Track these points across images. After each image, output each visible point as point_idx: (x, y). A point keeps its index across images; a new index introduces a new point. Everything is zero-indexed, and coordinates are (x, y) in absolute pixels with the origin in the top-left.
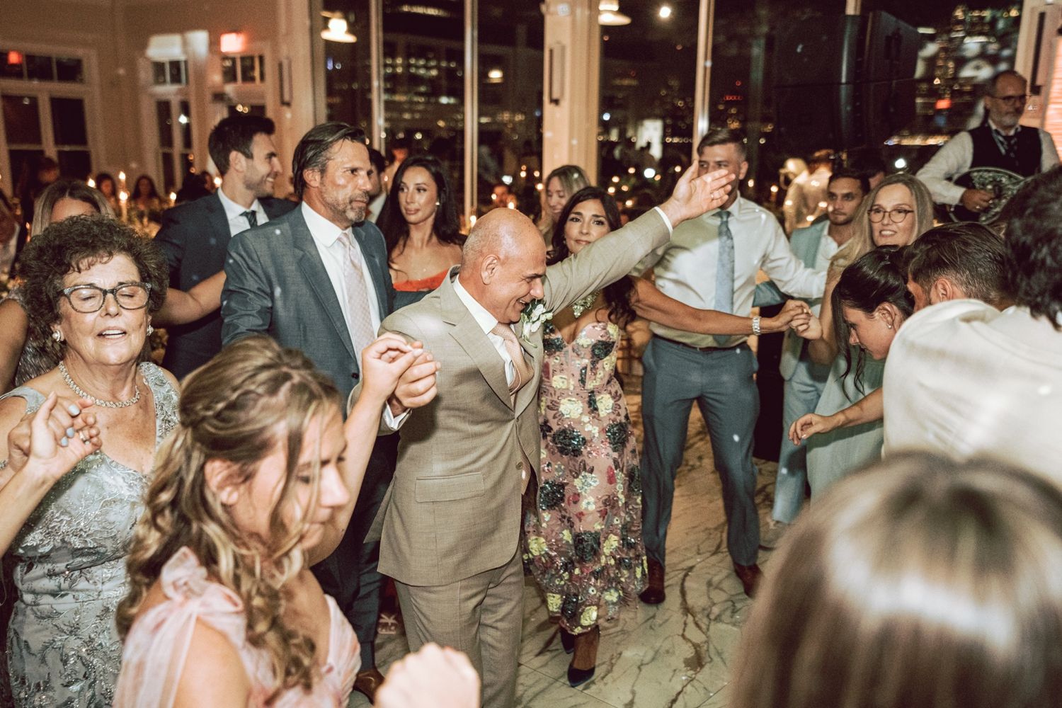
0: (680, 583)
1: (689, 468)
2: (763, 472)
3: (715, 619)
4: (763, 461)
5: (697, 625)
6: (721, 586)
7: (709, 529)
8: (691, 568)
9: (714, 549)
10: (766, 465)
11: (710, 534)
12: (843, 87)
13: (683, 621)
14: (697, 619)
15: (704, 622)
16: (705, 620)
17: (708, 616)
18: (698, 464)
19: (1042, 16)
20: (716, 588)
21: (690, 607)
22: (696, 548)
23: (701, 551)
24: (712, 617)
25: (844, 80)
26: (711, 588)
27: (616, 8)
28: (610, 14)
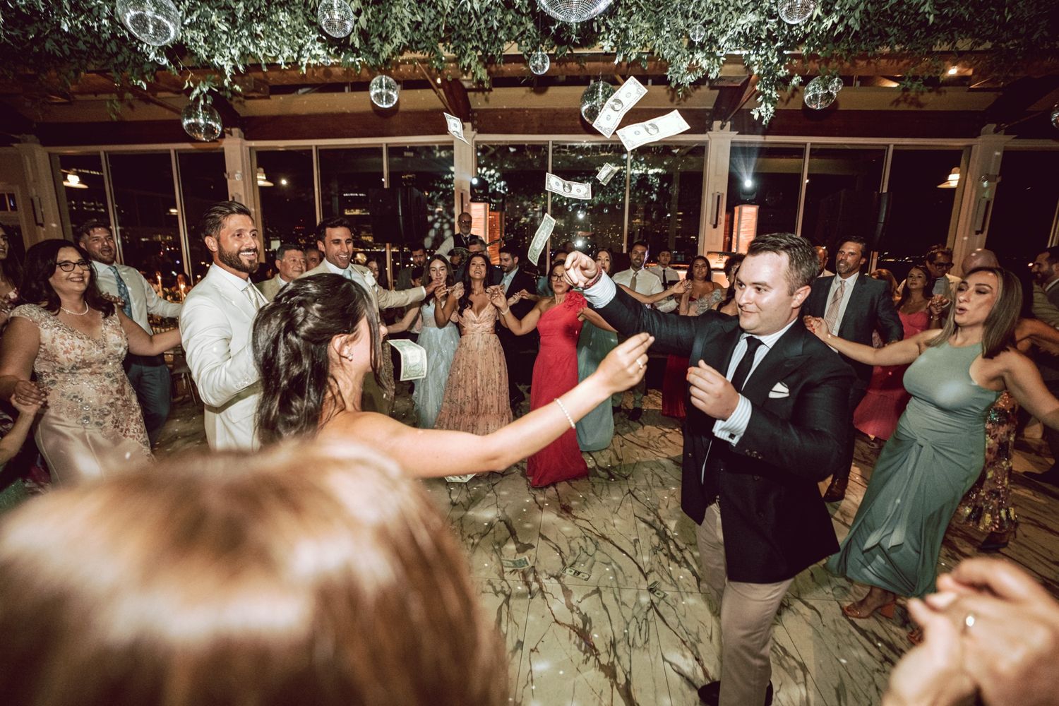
12: (401, 217)
19: (462, 194)
25: (401, 214)
27: (265, 178)
28: (262, 181)
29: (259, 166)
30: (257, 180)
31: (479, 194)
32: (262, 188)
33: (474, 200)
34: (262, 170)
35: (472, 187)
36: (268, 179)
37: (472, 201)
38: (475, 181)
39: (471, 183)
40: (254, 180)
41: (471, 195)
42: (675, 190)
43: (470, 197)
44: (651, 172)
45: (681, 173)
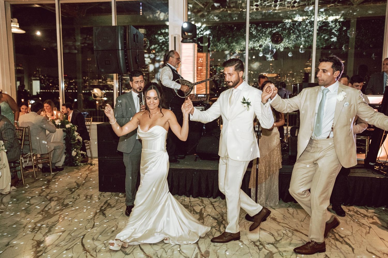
0: (81, 242)
1: (75, 199)
2: (105, 196)
3: (99, 252)
4: (104, 192)
5: (92, 256)
6: (98, 239)
7: (89, 220)
8: (85, 235)
9: (92, 226)
10: (106, 193)
11: (89, 221)
12: (120, 51)
13: (85, 256)
14: (91, 253)
15: (94, 254)
16: (95, 253)
17: (95, 251)
18: (78, 197)
19: (175, 38)
20: (96, 240)
21: (87, 250)
22: (84, 227)
23: (87, 229)
24: (97, 251)
25: (120, 49)
26: (94, 241)
27: (18, 26)
28: (16, 29)
29: (13, 16)
30: (11, 28)
31: (188, 36)
32: (15, 35)
33: (184, 40)
34: (16, 20)
35: (183, 31)
36: (21, 28)
37: (182, 42)
38: (185, 26)
39: (182, 27)
40: (8, 28)
41: (182, 37)
42: (352, 34)
43: (181, 39)
44: (331, 19)
45: (358, 18)
